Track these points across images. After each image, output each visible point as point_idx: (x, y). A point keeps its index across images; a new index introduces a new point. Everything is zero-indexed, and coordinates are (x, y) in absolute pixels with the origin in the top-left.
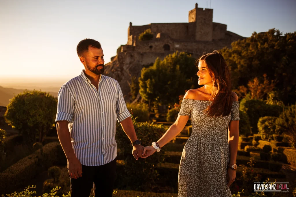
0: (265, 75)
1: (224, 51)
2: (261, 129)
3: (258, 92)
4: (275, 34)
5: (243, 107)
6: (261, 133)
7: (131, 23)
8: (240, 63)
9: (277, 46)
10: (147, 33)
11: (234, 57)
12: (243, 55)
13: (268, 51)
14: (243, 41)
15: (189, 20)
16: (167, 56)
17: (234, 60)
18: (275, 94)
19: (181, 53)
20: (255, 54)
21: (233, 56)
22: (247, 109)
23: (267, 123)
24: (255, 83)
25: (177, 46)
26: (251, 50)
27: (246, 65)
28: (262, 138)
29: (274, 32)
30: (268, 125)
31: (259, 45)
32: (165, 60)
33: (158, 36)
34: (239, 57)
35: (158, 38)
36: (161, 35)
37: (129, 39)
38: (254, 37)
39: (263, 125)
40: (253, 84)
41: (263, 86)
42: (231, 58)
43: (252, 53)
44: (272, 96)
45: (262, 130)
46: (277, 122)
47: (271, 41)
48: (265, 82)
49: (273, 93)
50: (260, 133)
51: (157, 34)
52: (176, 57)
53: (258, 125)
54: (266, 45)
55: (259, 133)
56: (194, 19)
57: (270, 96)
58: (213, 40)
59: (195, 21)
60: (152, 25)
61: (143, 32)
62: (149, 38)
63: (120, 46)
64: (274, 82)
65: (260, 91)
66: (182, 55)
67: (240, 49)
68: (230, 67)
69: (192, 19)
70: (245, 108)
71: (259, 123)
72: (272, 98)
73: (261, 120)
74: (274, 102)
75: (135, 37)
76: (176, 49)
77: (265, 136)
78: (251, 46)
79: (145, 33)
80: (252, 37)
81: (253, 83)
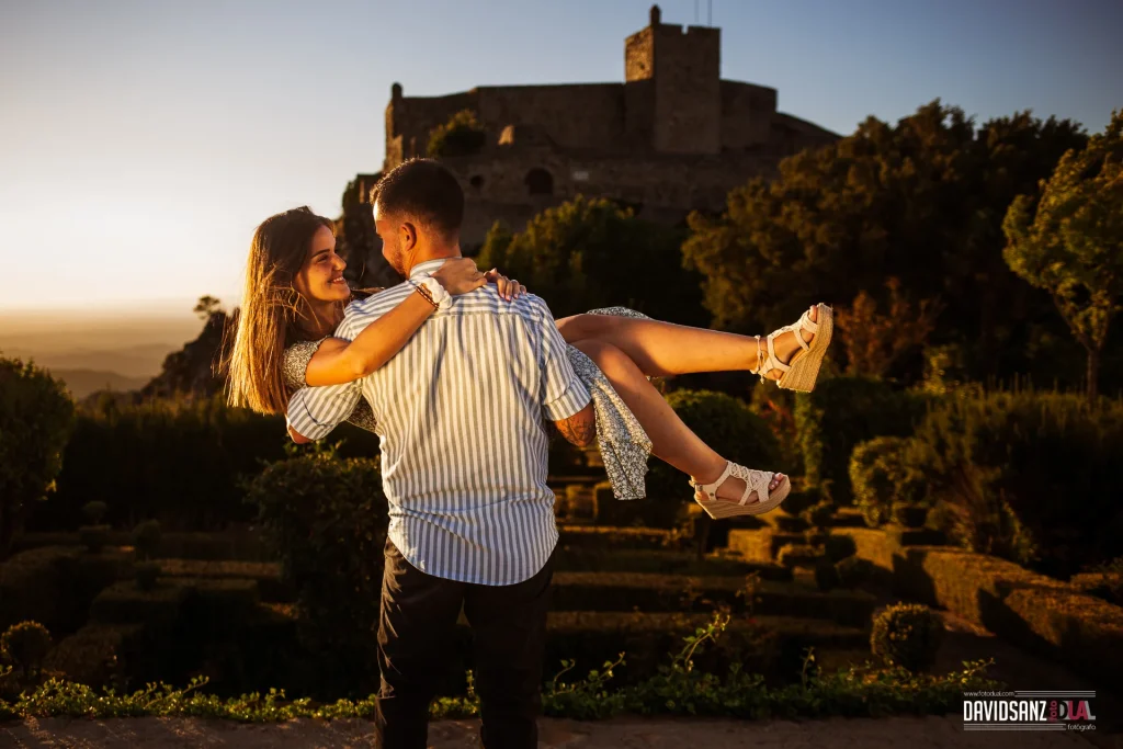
0: (892, 284)
1: (753, 195)
2: (862, 488)
3: (871, 349)
4: (948, 122)
5: (804, 405)
6: (864, 503)
7: (397, 89)
8: (812, 237)
9: (952, 170)
10: (459, 127)
11: (789, 215)
12: (823, 205)
13: (918, 190)
14: (824, 152)
15: (628, 74)
16: (538, 217)
17: (792, 228)
18: (951, 354)
19: (592, 203)
20: (868, 202)
21: (786, 209)
22: (820, 413)
23: (880, 463)
24: (856, 314)
25: (581, 176)
26: (851, 188)
27: (836, 245)
28: (867, 520)
29: (942, 117)
30: (887, 469)
31: (884, 167)
32: (531, 231)
33: (506, 136)
34: (810, 214)
35: (506, 144)
36: (516, 134)
37: (389, 150)
38: (867, 135)
39: (870, 471)
40: (849, 318)
41: (889, 324)
42: (779, 221)
43: (859, 198)
44: (939, 362)
45: (865, 492)
46: (909, 456)
47: (932, 149)
48: (894, 310)
49: (943, 353)
50: (860, 500)
51: (502, 129)
52: (576, 217)
53: (851, 472)
54: (908, 168)
55: (855, 502)
56: (648, 68)
57: (934, 363)
58: (724, 149)
59: (650, 76)
60: (483, 93)
61: (445, 123)
62: (467, 143)
63: (352, 178)
64: (928, 308)
65: (878, 342)
66: (596, 211)
67: (811, 183)
68: (778, 254)
69: (638, 68)
70: (812, 409)
71: (854, 465)
72: (942, 372)
73: (858, 451)
74: (947, 387)
75: (413, 141)
76: (579, 186)
77: (876, 514)
78: (852, 170)
79: (450, 126)
80: (860, 134)
81: (851, 314)
